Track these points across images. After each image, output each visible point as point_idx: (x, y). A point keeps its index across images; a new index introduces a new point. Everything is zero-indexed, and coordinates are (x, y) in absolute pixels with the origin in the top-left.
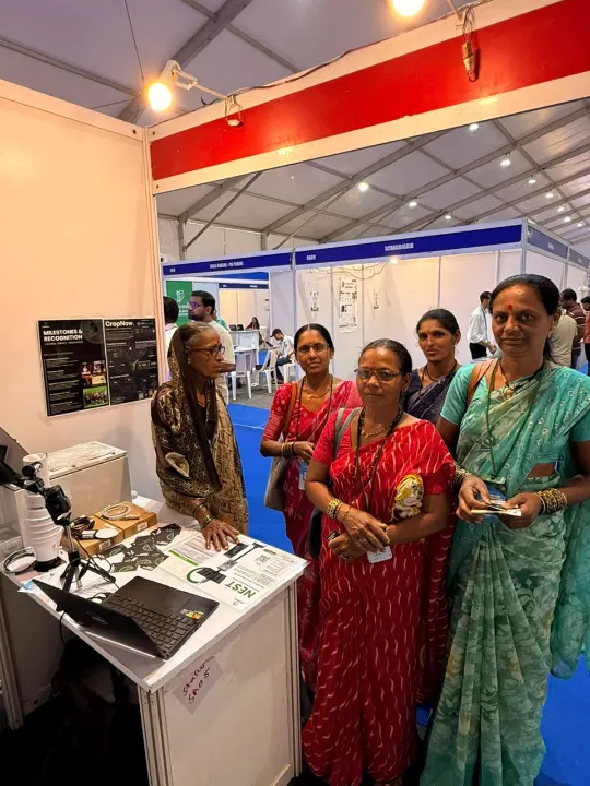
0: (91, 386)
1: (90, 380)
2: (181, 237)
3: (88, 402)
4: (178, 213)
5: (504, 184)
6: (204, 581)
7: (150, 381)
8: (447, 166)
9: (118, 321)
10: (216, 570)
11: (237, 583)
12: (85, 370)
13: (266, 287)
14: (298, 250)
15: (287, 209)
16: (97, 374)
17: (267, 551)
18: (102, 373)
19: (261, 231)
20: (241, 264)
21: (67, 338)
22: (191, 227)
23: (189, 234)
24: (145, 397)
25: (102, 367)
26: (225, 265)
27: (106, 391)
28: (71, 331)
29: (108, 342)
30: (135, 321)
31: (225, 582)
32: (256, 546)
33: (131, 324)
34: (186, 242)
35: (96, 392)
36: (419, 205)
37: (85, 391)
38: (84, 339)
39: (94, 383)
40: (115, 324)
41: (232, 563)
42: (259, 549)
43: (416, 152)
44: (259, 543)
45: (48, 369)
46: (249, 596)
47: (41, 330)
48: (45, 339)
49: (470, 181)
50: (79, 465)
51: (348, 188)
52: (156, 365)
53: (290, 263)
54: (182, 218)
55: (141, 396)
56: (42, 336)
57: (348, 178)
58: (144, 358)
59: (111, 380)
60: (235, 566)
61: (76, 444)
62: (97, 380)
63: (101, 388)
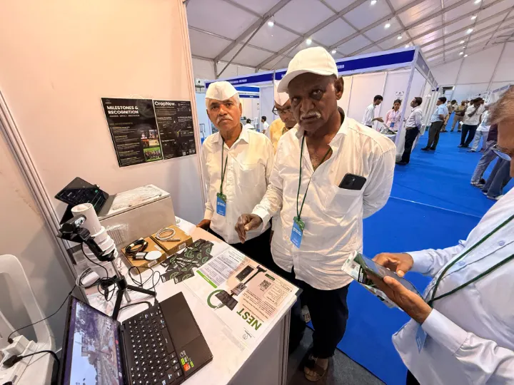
0: (149, 147)
1: (148, 143)
2: (216, 71)
3: (149, 158)
4: (213, 57)
5: (384, 39)
6: (221, 306)
7: (190, 144)
8: (355, 28)
9: (165, 101)
10: (230, 294)
11: (246, 310)
12: (143, 135)
13: (258, 97)
14: (277, 71)
15: (270, 54)
16: (152, 139)
17: (267, 275)
18: (155, 139)
19: (255, 67)
20: (246, 80)
21: (127, 112)
22: (221, 65)
23: (219, 69)
24: (187, 155)
25: (156, 133)
26: (237, 82)
27: (159, 150)
28: (129, 108)
29: (158, 116)
30: (176, 102)
31: (237, 308)
32: (260, 270)
33: (173, 104)
34: (219, 73)
35: (153, 151)
36: (337, 52)
37: (145, 150)
38: (139, 114)
39: (150, 145)
40: (162, 104)
41: (241, 287)
42: (262, 272)
43: (340, 18)
44: (261, 266)
45: (115, 135)
46: (256, 328)
47: (105, 106)
48: (109, 112)
49: (366, 37)
50: (134, 205)
51: (301, 42)
52: (193, 134)
53: (272, 79)
54: (215, 60)
55: (184, 153)
56: (106, 111)
57: (301, 36)
58: (185, 129)
59: (162, 143)
60: (244, 291)
61: (138, 187)
62: (152, 143)
63: (156, 149)
